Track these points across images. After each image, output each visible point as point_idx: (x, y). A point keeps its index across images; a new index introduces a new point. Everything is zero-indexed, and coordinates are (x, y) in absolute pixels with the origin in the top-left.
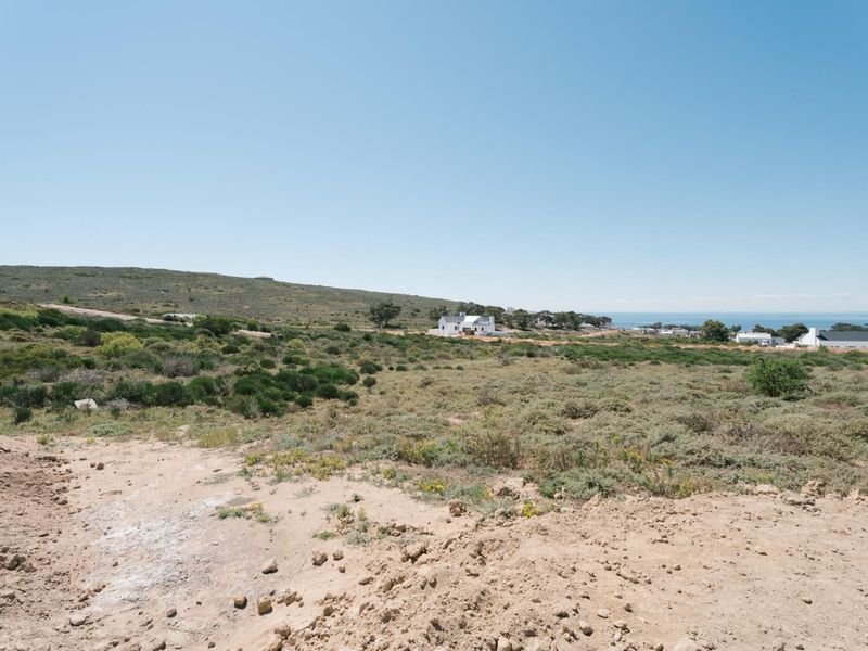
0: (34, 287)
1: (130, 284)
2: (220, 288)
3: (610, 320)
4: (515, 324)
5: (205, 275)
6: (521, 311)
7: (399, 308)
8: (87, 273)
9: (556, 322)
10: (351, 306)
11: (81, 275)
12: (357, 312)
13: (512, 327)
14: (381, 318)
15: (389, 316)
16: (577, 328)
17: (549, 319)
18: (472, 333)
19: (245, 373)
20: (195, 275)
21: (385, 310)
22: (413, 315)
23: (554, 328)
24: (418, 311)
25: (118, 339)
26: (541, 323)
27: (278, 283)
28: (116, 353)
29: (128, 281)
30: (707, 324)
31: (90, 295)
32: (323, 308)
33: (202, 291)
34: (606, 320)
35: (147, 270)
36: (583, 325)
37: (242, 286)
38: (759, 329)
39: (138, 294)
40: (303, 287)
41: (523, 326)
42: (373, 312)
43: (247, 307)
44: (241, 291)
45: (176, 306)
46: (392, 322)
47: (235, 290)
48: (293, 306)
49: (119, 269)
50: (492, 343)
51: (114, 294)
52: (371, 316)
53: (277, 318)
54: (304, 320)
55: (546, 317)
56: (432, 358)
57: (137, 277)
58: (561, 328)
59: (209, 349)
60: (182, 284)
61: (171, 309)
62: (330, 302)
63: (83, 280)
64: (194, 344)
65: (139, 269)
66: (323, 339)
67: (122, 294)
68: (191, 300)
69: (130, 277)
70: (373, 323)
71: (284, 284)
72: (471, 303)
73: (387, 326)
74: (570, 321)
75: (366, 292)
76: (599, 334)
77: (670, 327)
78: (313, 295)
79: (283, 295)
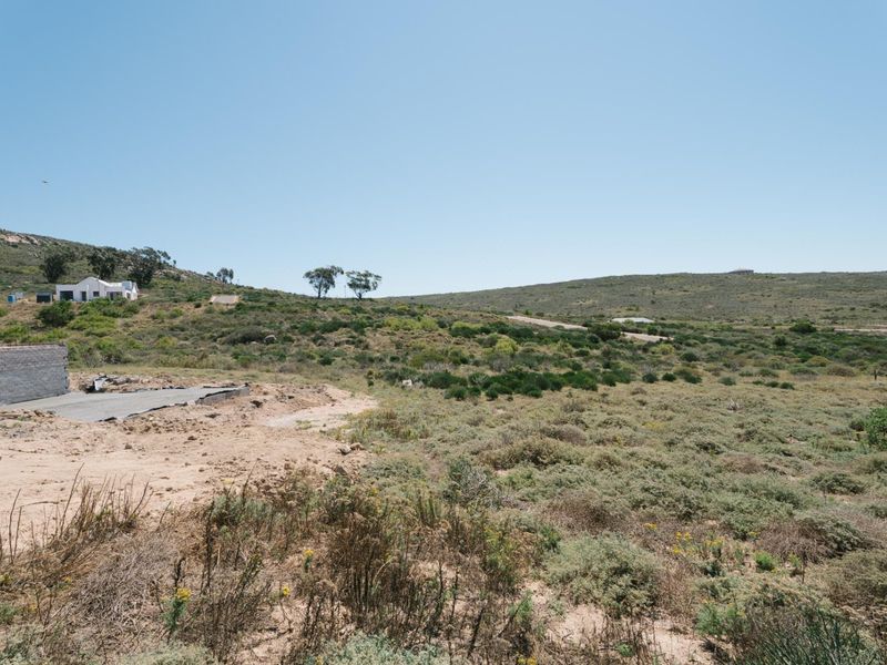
0: (540, 300)
1: (605, 292)
2: (685, 288)
8: (576, 285)
10: (866, 296)
11: (572, 288)
12: (873, 305)
20: (663, 276)
27: (759, 276)
29: (604, 289)
31: (574, 304)
33: (666, 292)
35: (621, 277)
37: (711, 284)
39: (609, 300)
40: (792, 277)
43: (710, 306)
44: (710, 288)
45: (637, 310)
47: (703, 288)
48: (770, 302)
49: (599, 279)
51: (591, 302)
53: (742, 318)
57: (611, 285)
60: (648, 288)
61: (631, 313)
62: (831, 294)
63: (572, 291)
65: (615, 277)
67: (597, 302)
68: (653, 302)
69: (606, 286)
71: (767, 276)
78: (807, 286)
79: (762, 288)
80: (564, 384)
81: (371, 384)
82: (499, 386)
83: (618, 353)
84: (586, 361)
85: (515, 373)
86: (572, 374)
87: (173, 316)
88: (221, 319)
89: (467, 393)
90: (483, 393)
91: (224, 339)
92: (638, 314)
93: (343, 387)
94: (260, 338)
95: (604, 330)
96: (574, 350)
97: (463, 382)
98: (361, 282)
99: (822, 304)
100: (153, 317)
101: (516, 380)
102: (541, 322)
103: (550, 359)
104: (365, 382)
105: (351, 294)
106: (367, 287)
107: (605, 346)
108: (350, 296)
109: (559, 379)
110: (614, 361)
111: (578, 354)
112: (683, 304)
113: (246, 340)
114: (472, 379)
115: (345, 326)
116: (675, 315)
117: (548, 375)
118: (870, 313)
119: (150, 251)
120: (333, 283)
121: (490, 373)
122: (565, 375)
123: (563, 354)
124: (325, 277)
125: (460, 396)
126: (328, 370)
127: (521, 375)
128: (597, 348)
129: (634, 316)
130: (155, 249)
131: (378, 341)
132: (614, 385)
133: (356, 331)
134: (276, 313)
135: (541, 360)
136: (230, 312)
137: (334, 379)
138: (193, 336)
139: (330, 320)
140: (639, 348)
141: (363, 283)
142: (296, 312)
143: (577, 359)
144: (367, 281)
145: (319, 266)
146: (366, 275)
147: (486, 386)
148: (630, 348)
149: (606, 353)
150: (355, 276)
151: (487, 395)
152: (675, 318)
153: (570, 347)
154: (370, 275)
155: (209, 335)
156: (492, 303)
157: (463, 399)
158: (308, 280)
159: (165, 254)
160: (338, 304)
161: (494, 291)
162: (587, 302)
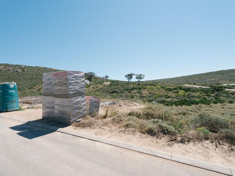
0: (195, 79)
1: (220, 76)
8: (208, 74)
11: (206, 75)
35: (226, 70)
39: (221, 78)
45: (233, 81)
49: (217, 71)
51: (214, 79)
57: (222, 73)
61: (231, 82)
65: (224, 70)
67: (216, 79)
69: (220, 73)
80: (199, 103)
81: (144, 102)
82: (179, 103)
83: (221, 95)
84: (209, 97)
85: (184, 100)
86: (202, 100)
87: (97, 87)
88: (107, 88)
89: (169, 105)
90: (174, 105)
91: (108, 92)
92: (234, 82)
93: (138, 103)
94: (116, 92)
95: (217, 88)
96: (205, 94)
97: (169, 102)
98: (139, 77)
100: (93, 88)
101: (184, 102)
102: (194, 86)
103: (196, 97)
104: (143, 102)
105: (137, 80)
106: (141, 78)
107: (216, 93)
108: (137, 81)
109: (198, 102)
110: (219, 97)
111: (206, 95)
113: (113, 92)
114: (171, 101)
115: (136, 89)
117: (195, 101)
119: (91, 73)
120: (132, 78)
121: (176, 100)
122: (200, 101)
123: (201, 95)
124: (130, 76)
125: (167, 105)
126: (133, 99)
127: (186, 101)
128: (214, 94)
130: (92, 72)
131: (145, 92)
132: (217, 104)
133: (139, 90)
134: (119, 86)
135: (193, 97)
136: (109, 86)
137: (135, 101)
138: (101, 92)
139: (132, 87)
140: (230, 93)
141: (140, 77)
142: (124, 85)
143: (205, 97)
144: (141, 77)
145: (128, 74)
146: (140, 75)
147: (175, 103)
148: (226, 94)
149: (217, 95)
150: (138, 75)
151: (175, 105)
153: (203, 93)
154: (142, 75)
155: (105, 91)
156: (178, 81)
157: (168, 106)
158: (126, 77)
159: (94, 73)
160: (134, 83)
161: (179, 77)
162: (213, 79)
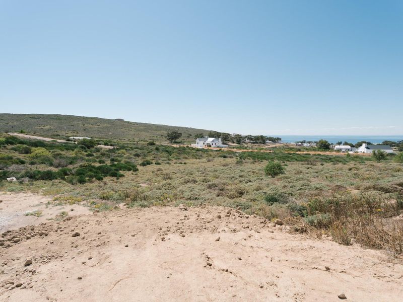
1: (56, 122)
2: (98, 124)
3: (280, 139)
4: (235, 141)
5: (92, 118)
6: (238, 135)
7: (181, 134)
8: (36, 117)
9: (255, 140)
10: (159, 133)
11: (33, 118)
12: (162, 136)
13: (234, 143)
14: (172, 139)
15: (176, 137)
16: (264, 143)
17: (251, 139)
18: (210, 146)
19: (84, 166)
20: (87, 118)
21: (174, 135)
22: (188, 137)
23: (253, 143)
24: (191, 135)
25: (38, 151)
26: (247, 141)
27: (126, 122)
28: (36, 157)
29: (55, 121)
30: (320, 142)
31: (37, 127)
32: (146, 134)
33: (90, 126)
34: (279, 139)
35: (64, 116)
36: (268, 141)
37: (109, 123)
38: (346, 144)
39: (59, 127)
40: (137, 124)
41: (239, 142)
42: (168, 136)
43: (111, 133)
44: (109, 125)
45: (77, 133)
46: (178, 140)
47: (105, 125)
48: (132, 133)
49: (51, 115)
50: (217, 151)
51: (48, 127)
52: (168, 137)
53: (124, 138)
54: (136, 140)
55: (250, 138)
56: (179, 159)
57: (59, 119)
58: (257, 143)
59: (80, 155)
60: (80, 122)
61: (75, 134)
62: (150, 131)
63: (34, 120)
64: (73, 153)
65: (60, 115)
66: (136, 150)
67: (52, 127)
68: (84, 130)
69: (56, 119)
70: (169, 141)
71: (129, 123)
72: (215, 132)
73: (175, 143)
74: (261, 140)
75: (167, 126)
76: (274, 146)
77: (309, 142)
78: (142, 128)
79: (128, 127)
92: (78, 135)
99: (148, 135)
112: (99, 132)
116: (97, 136)
118: (161, 138)
129: (76, 136)
140: (107, 151)
152: (97, 138)
162: (46, 127)
